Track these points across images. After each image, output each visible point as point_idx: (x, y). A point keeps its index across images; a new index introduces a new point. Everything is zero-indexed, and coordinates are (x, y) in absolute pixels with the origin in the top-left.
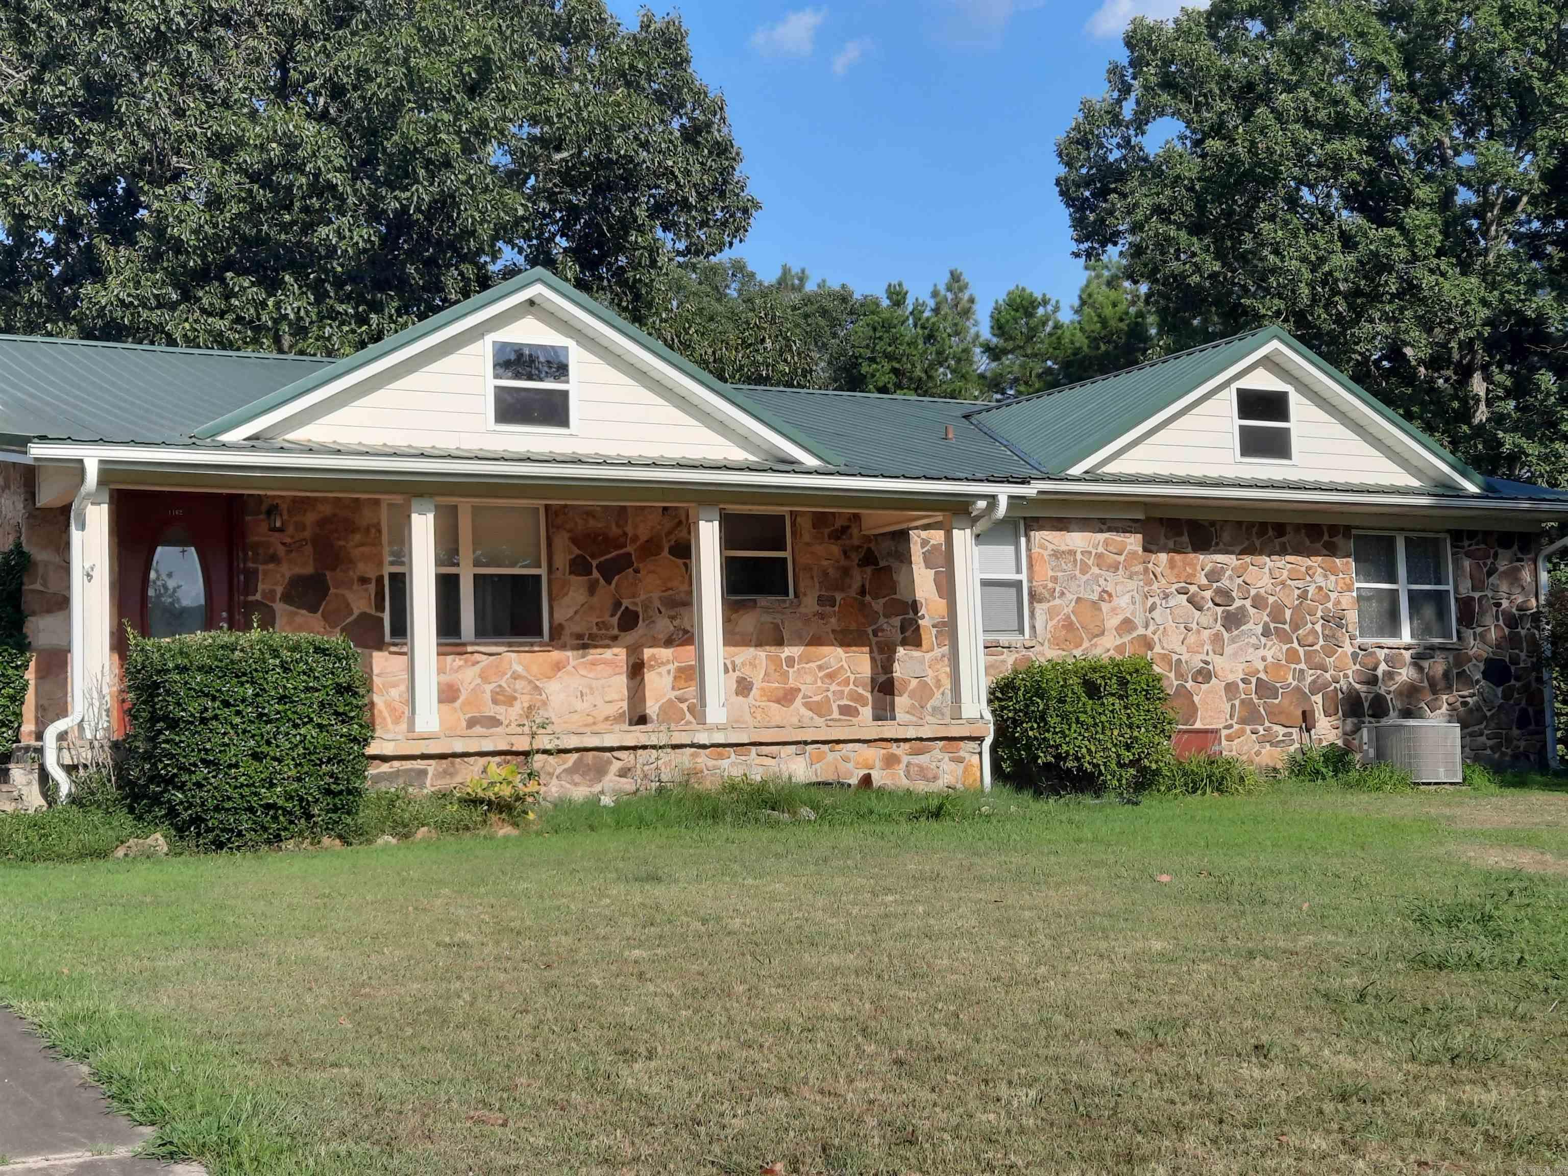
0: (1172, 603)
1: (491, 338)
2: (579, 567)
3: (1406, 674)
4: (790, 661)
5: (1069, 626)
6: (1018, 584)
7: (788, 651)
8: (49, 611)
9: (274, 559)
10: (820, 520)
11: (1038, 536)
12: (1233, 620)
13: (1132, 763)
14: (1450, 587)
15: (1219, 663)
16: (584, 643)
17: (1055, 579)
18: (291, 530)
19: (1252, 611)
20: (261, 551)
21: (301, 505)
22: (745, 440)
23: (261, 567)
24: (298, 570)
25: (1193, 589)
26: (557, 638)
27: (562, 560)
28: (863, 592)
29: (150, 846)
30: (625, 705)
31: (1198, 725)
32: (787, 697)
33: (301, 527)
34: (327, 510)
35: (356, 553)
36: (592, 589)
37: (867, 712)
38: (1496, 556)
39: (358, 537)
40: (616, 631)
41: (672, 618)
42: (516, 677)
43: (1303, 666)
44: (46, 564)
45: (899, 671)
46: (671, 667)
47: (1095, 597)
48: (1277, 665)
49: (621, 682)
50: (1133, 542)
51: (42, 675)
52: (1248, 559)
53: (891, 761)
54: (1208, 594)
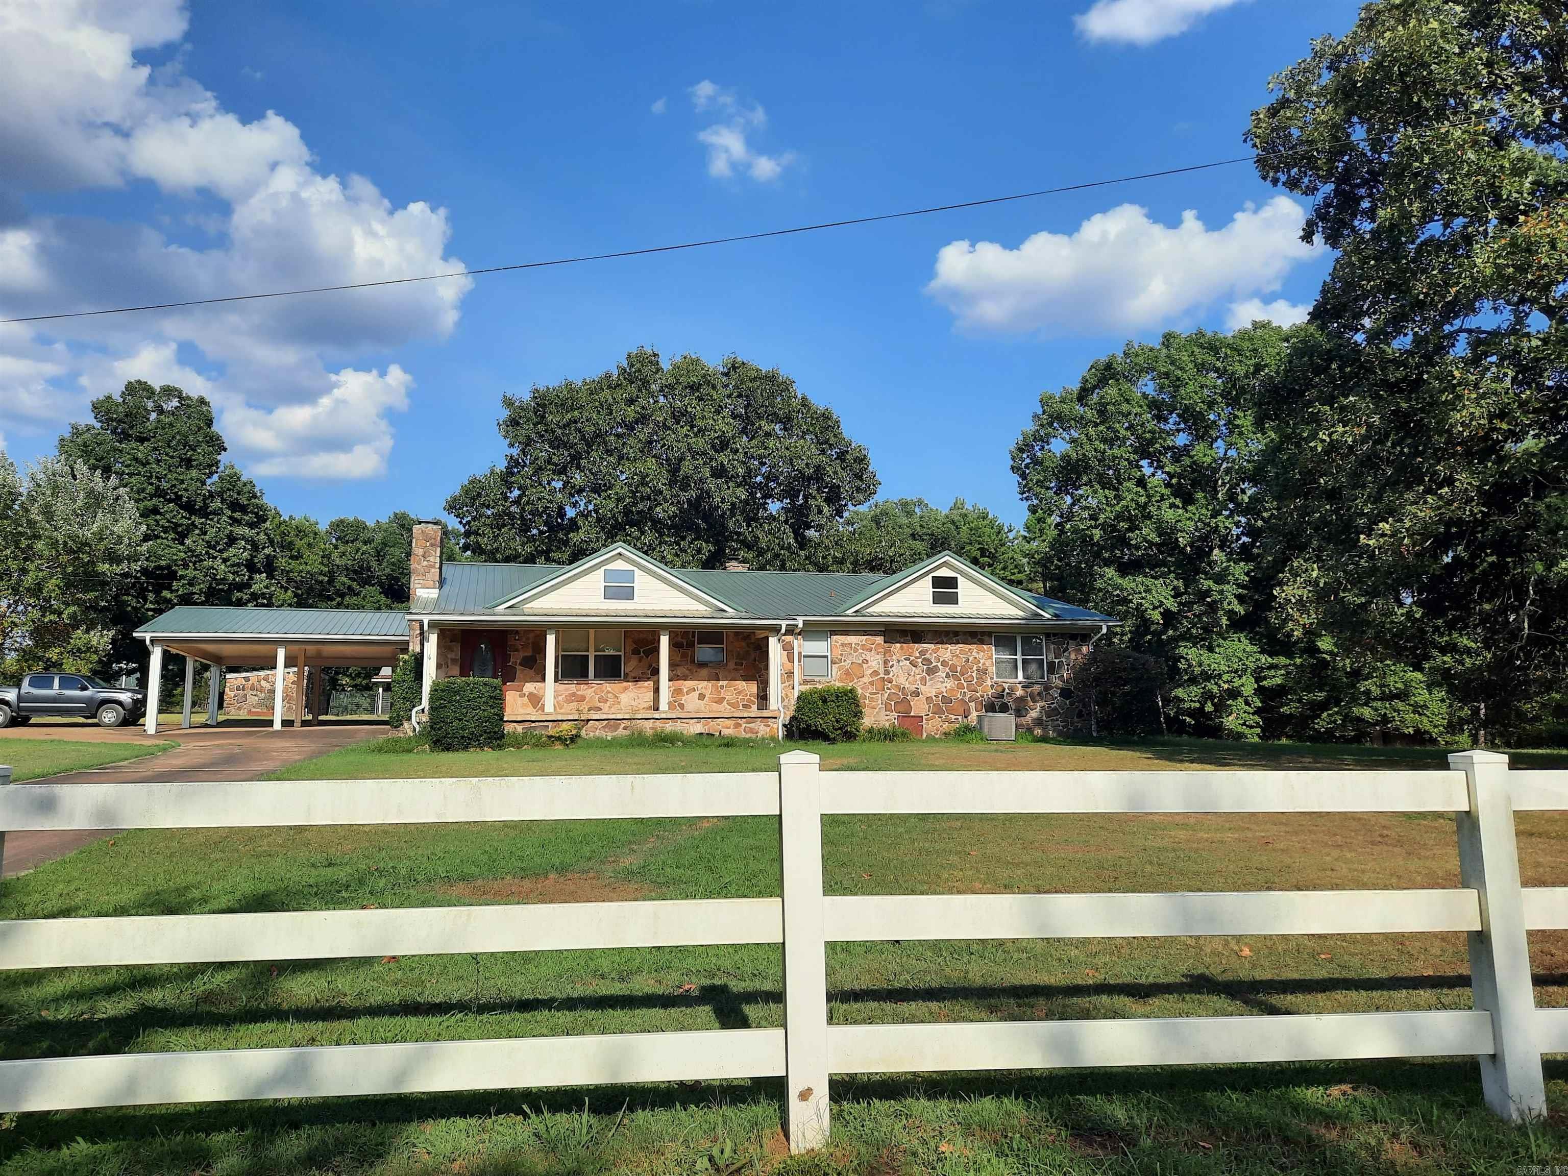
0: (901, 664)
1: (603, 568)
2: (636, 652)
3: (1019, 693)
4: (722, 687)
5: (847, 673)
6: (827, 657)
7: (721, 683)
9: (517, 650)
10: (737, 634)
11: (834, 637)
12: (932, 671)
13: (840, 728)
14: (1044, 657)
15: (922, 688)
16: (636, 680)
17: (842, 655)
18: (524, 639)
19: (941, 667)
20: (513, 648)
21: (527, 632)
22: (706, 603)
23: (512, 653)
24: (526, 654)
25: (912, 658)
26: (626, 680)
27: (629, 649)
28: (755, 660)
30: (652, 704)
31: (912, 714)
32: (720, 701)
33: (528, 639)
34: (538, 633)
36: (640, 661)
37: (755, 707)
38: (1068, 644)
40: (649, 676)
41: (672, 671)
42: (608, 692)
43: (966, 690)
46: (671, 689)
47: (860, 662)
48: (952, 690)
49: (651, 695)
50: (880, 640)
52: (940, 646)
53: (738, 726)
54: (920, 660)
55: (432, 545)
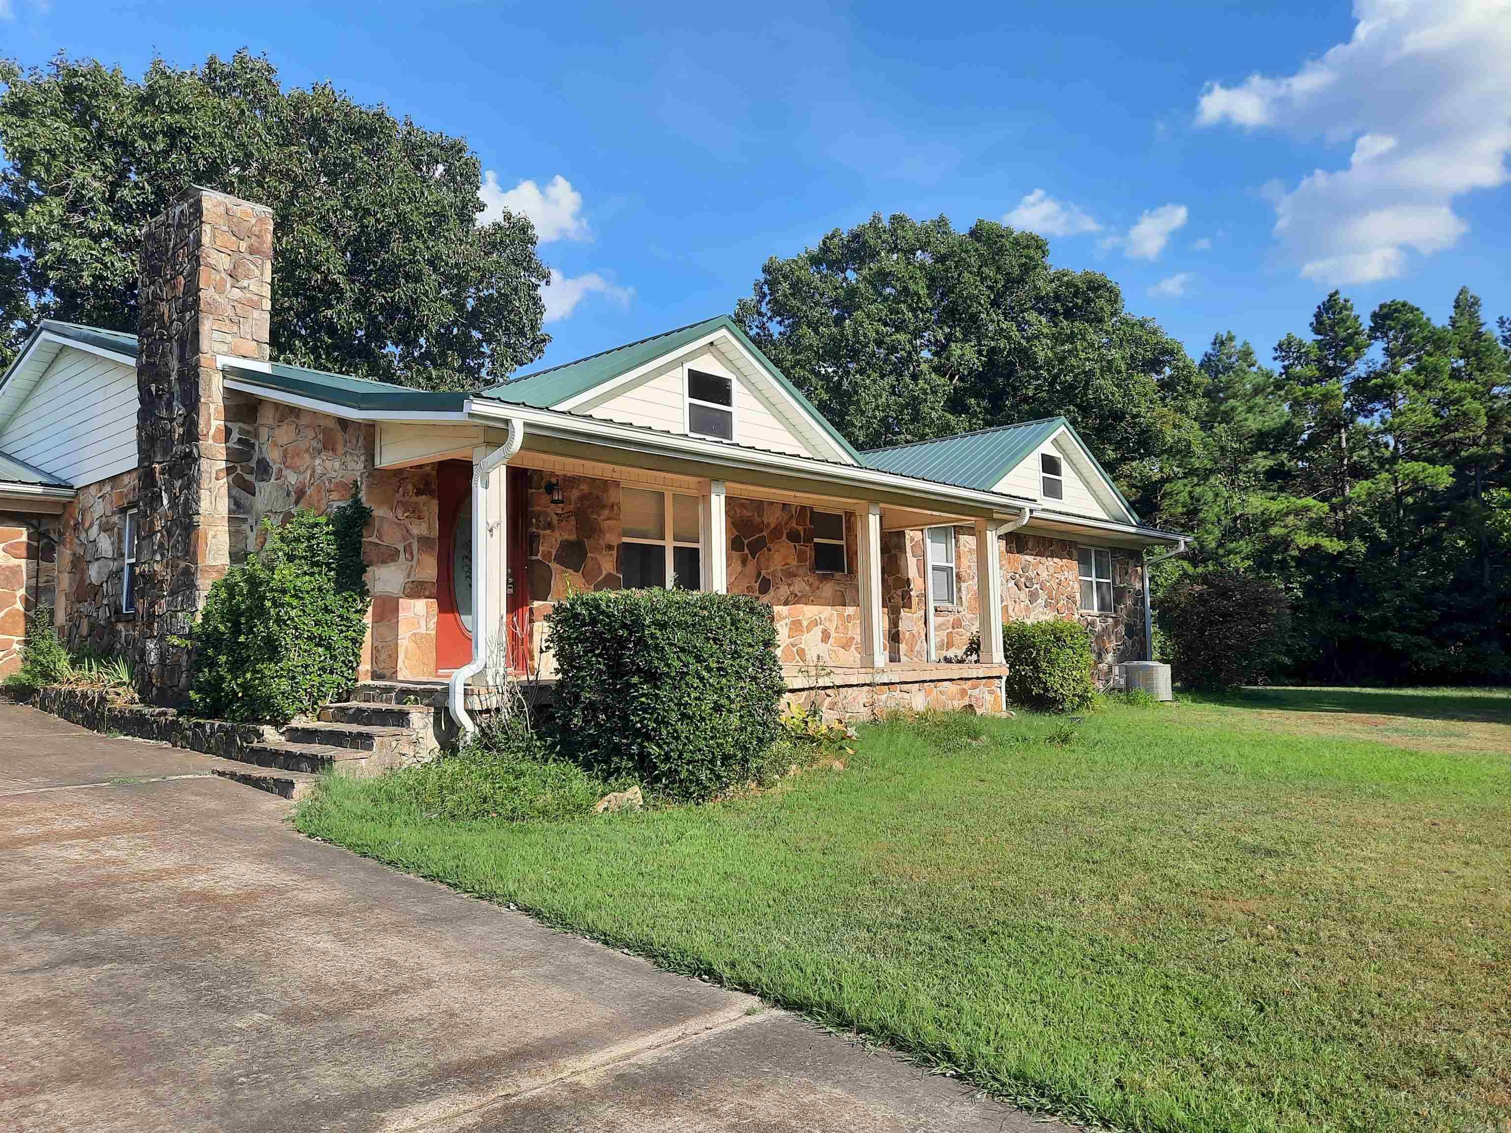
0: (1009, 585)
1: (686, 367)
2: (737, 544)
3: (1098, 629)
4: (849, 618)
5: (976, 598)
6: (951, 570)
7: (848, 611)
8: (384, 562)
9: (550, 526)
11: (962, 538)
12: (1033, 597)
14: (1111, 581)
17: (970, 567)
19: (1040, 591)
20: (541, 519)
21: (569, 483)
23: (541, 532)
24: (566, 537)
25: (1017, 576)
29: (628, 799)
32: (848, 644)
33: (569, 501)
34: (585, 487)
35: (606, 525)
36: (745, 561)
38: (1128, 563)
39: (606, 512)
40: (757, 594)
41: (789, 585)
44: (382, 519)
45: (902, 627)
46: (787, 621)
51: (378, 618)
52: (1038, 559)
54: (1023, 580)
55: (252, 251)
